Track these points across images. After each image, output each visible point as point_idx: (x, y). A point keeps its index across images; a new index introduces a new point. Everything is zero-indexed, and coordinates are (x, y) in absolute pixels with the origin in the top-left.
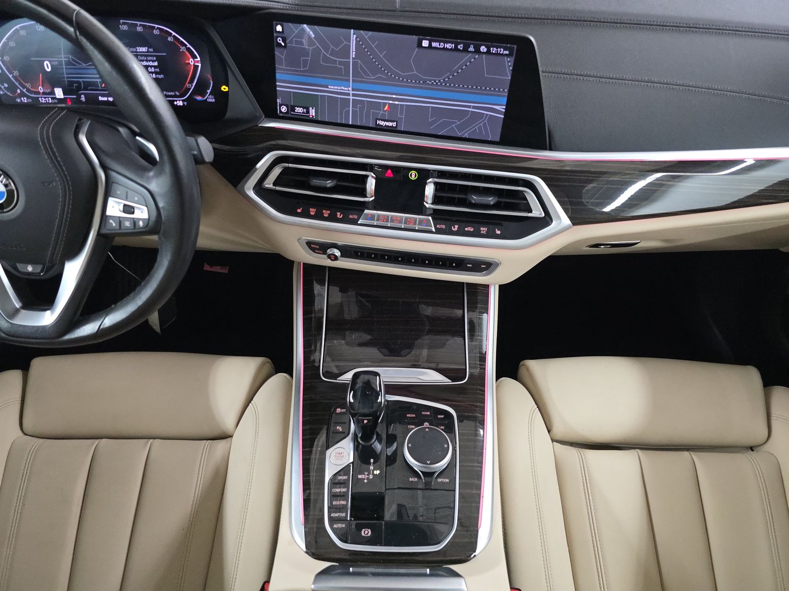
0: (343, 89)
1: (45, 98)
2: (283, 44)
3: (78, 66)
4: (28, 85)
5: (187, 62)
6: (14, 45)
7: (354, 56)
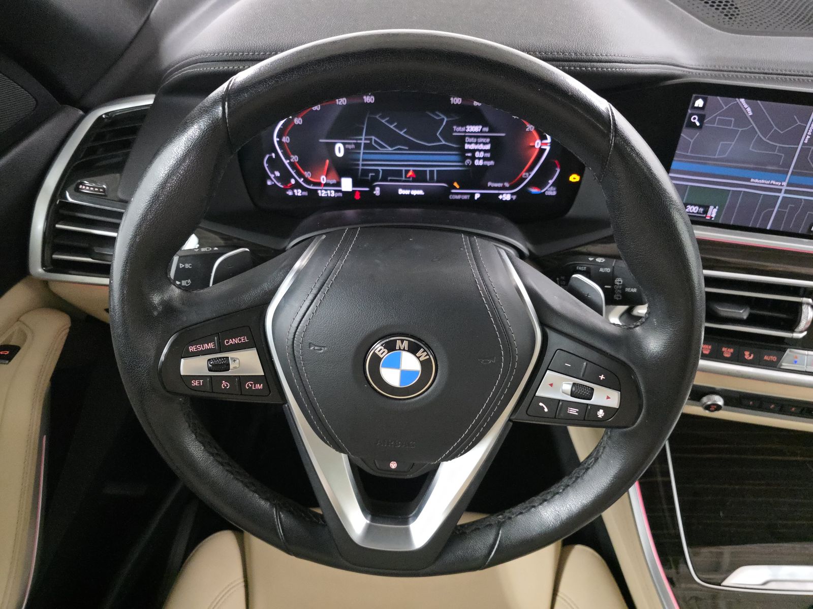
0: (772, 184)
1: (326, 190)
2: (698, 124)
3: (382, 150)
4: (307, 174)
5: (531, 144)
6: (301, 123)
7: (806, 142)
